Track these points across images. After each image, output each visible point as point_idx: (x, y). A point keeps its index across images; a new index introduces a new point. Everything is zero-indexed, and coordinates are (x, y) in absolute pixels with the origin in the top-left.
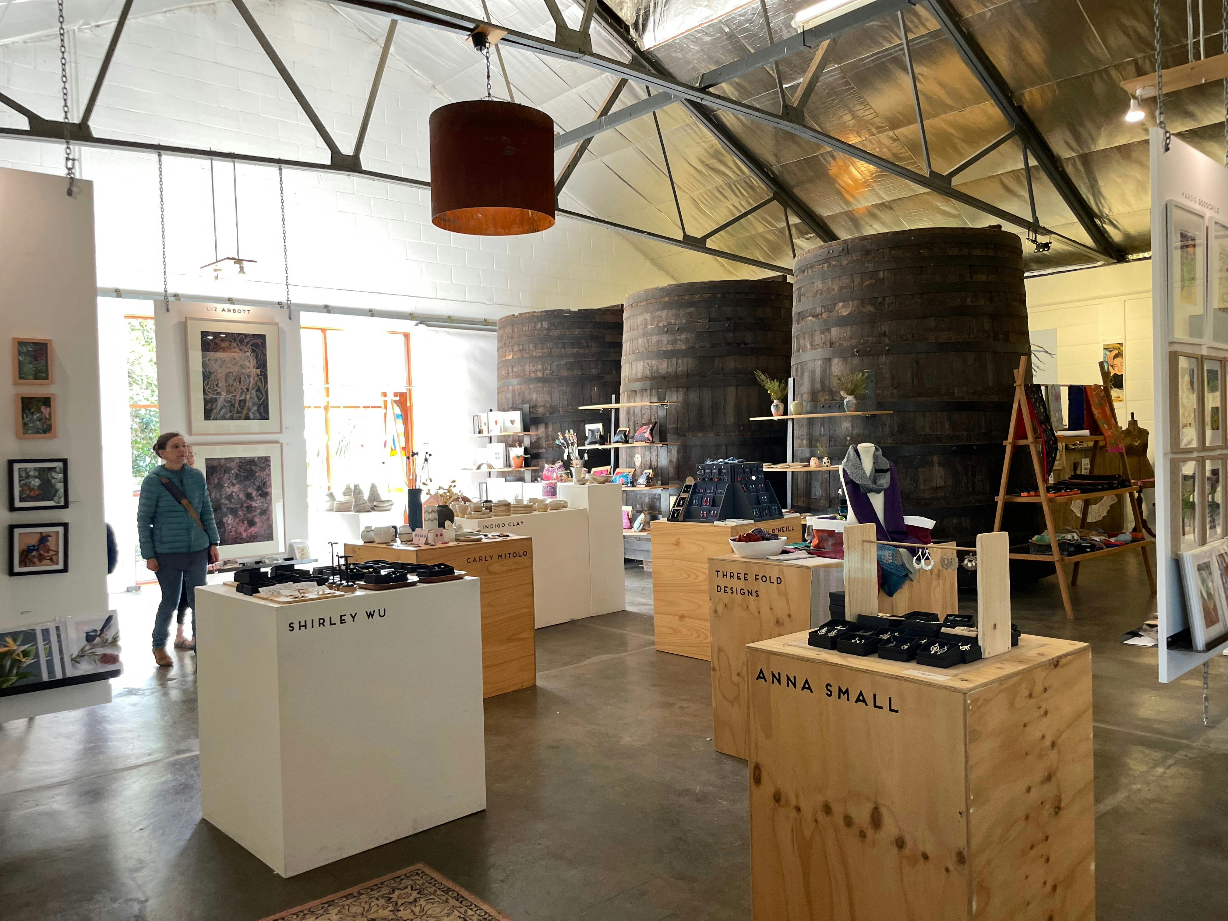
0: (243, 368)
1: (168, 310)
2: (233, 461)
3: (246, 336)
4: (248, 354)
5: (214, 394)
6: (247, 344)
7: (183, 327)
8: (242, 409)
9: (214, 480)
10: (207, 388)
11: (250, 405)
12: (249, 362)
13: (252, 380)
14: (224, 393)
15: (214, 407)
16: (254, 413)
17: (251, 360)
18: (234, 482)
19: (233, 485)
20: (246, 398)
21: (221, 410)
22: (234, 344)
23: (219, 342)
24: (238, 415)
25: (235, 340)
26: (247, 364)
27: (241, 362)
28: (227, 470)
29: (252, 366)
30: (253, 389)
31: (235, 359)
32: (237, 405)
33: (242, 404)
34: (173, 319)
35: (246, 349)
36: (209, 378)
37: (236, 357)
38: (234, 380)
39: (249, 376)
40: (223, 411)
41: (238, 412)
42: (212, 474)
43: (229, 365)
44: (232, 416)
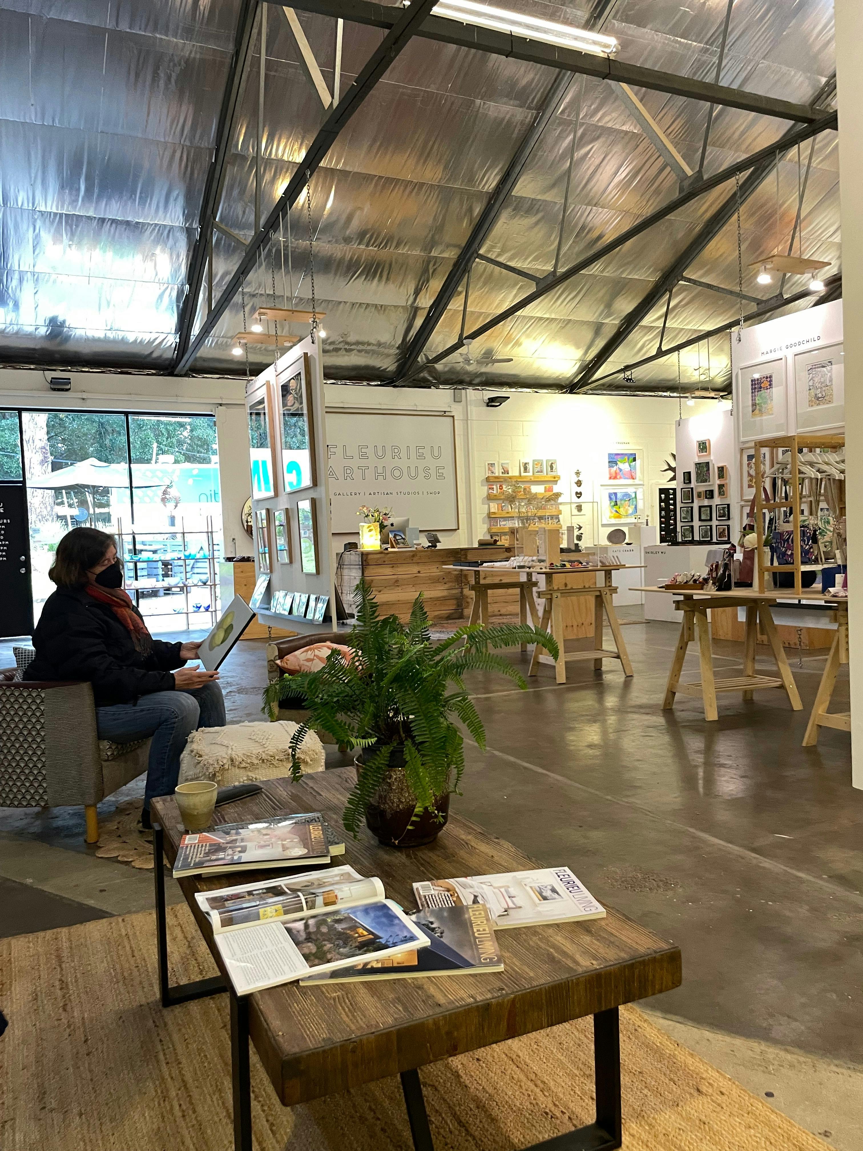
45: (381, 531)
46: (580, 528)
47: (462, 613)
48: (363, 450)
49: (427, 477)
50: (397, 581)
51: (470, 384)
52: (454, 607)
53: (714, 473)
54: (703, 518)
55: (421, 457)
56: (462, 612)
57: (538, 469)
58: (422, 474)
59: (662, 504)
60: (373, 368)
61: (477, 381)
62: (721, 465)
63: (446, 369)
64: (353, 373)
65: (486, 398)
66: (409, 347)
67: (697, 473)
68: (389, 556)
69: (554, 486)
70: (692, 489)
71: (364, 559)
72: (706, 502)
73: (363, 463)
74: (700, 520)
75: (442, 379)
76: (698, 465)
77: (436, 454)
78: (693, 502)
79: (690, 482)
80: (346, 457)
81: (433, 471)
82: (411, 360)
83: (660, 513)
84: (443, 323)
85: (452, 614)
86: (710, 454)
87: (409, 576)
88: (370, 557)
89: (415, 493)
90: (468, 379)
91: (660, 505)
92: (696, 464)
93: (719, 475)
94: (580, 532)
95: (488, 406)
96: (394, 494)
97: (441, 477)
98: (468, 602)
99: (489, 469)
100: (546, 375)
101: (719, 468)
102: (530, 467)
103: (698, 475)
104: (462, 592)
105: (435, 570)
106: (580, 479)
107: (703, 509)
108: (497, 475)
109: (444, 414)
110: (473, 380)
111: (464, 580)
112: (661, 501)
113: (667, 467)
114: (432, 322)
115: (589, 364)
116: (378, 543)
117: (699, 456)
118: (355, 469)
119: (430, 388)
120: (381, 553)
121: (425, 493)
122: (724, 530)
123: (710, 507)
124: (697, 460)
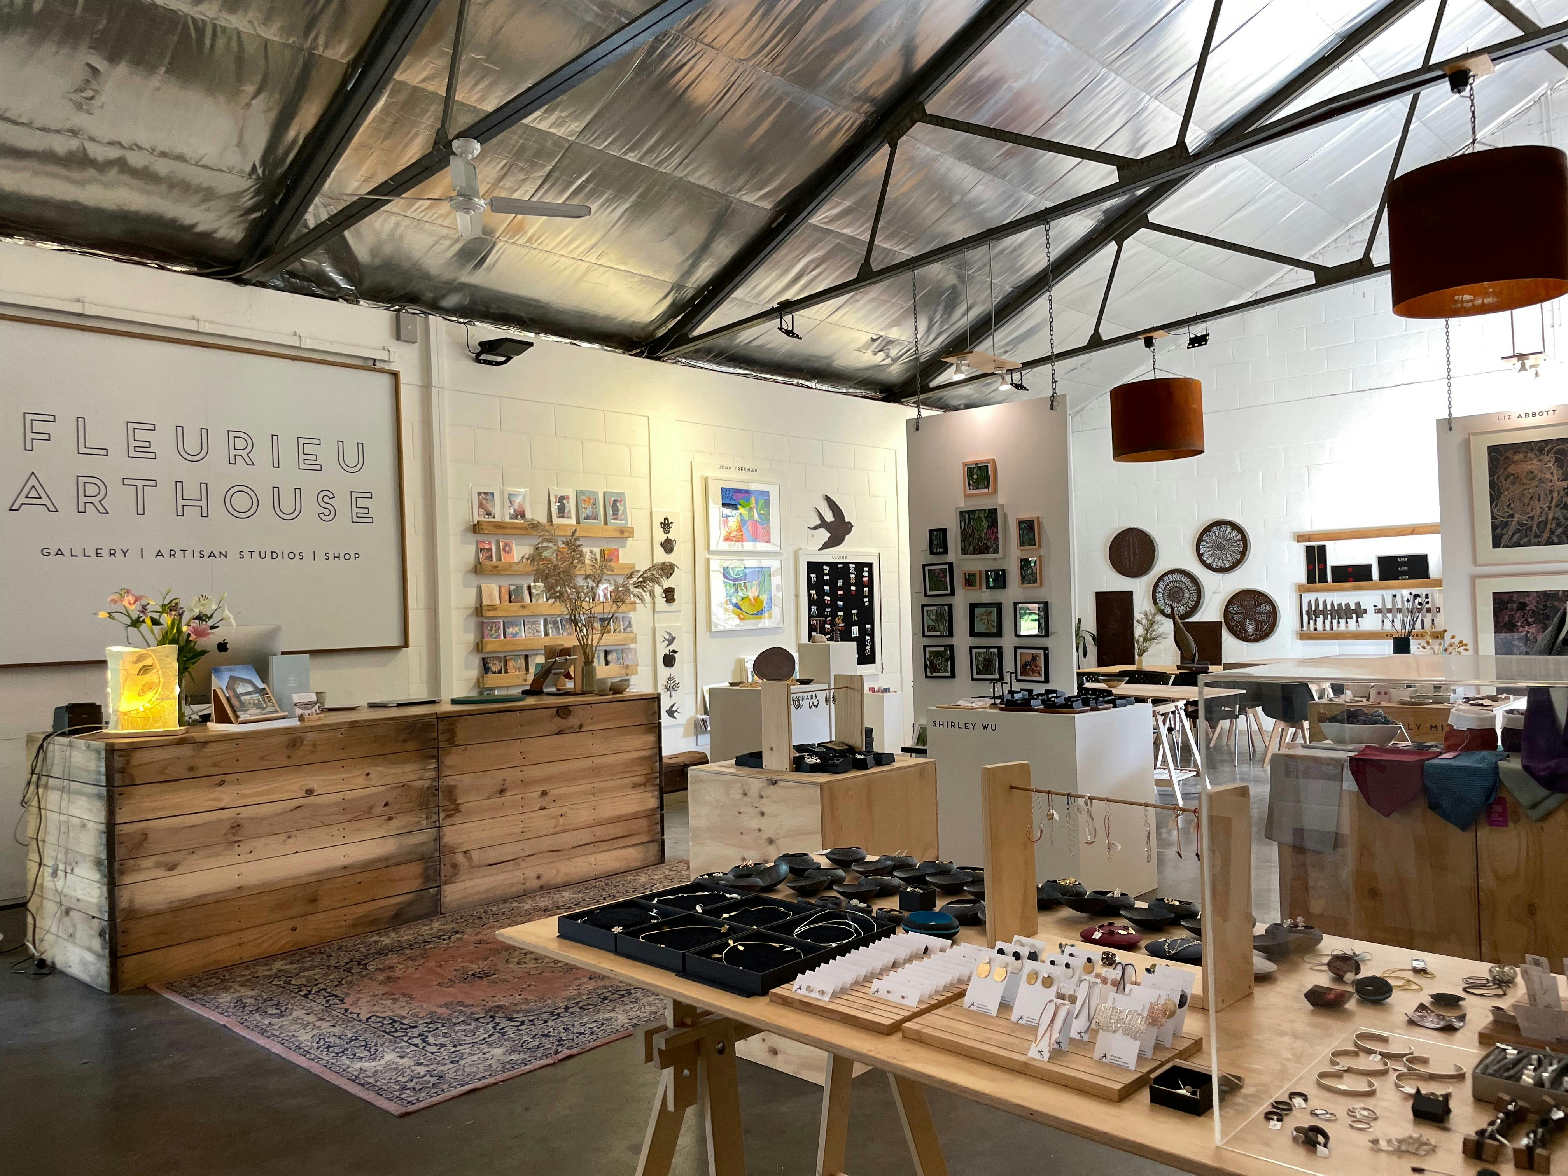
0: (1543, 482)
1: (1451, 429)
2: (1529, 596)
3: (1547, 442)
4: (1551, 464)
5: (1504, 517)
6: (1549, 452)
7: (1467, 444)
8: (1543, 532)
9: (1504, 618)
10: (1495, 511)
11: (1554, 526)
12: (1552, 473)
13: (1555, 495)
14: (1517, 515)
15: (1504, 532)
16: (1558, 536)
17: (1555, 472)
18: (1531, 620)
19: (1529, 624)
20: (1547, 519)
21: (1513, 535)
22: (1531, 455)
23: (1511, 456)
24: (1537, 540)
25: (1532, 450)
26: (1549, 476)
27: (1540, 476)
28: (1522, 606)
29: (1555, 478)
30: (1557, 506)
31: (1532, 472)
32: (1535, 528)
33: (1542, 525)
34: (1457, 437)
35: (1547, 459)
36: (1498, 499)
37: (1533, 470)
38: (1531, 498)
39: (1551, 492)
40: (1517, 536)
41: (1537, 536)
42: (1501, 611)
43: (1525, 481)
44: (1529, 541)
45: (183, 670)
46: (671, 640)
47: (437, 899)
48: (140, 435)
49: (327, 515)
50: (236, 826)
51: (434, 307)
52: (415, 885)
53: (1010, 533)
54: (980, 628)
55: (310, 463)
56: (439, 894)
57: (589, 511)
58: (311, 508)
59: (813, 592)
60: (172, 224)
61: (450, 301)
62: (1026, 516)
63: (377, 262)
64: (116, 231)
65: (475, 342)
66: (285, 175)
67: (963, 532)
68: (208, 750)
69: (622, 551)
70: (951, 565)
71: (119, 762)
72: (986, 596)
73: (141, 469)
74: (973, 633)
75: (367, 284)
76: (967, 516)
77: (351, 460)
78: (953, 593)
79: (946, 552)
80: (83, 448)
81: (342, 503)
82: (285, 215)
83: (810, 610)
84: (379, 120)
85: (411, 903)
86: (995, 491)
87: (278, 807)
88: (140, 757)
89: (291, 555)
90: (430, 295)
91: (809, 595)
92: (962, 513)
93: (1021, 537)
94: (672, 648)
95: (478, 360)
96: (233, 555)
97: (362, 517)
98: (454, 866)
99: (481, 506)
100: (603, 311)
101: (1021, 522)
102: (571, 505)
103: (965, 536)
104: (438, 839)
105: (360, 781)
106: (670, 536)
107: (978, 611)
108: (498, 519)
109: (370, 365)
110: (444, 297)
111: (444, 803)
112: (810, 586)
113: (819, 522)
114: (352, 109)
115: (693, 298)
116: (172, 708)
117: (966, 495)
118: (114, 485)
119: (336, 299)
120: (182, 741)
121: (320, 556)
122: (1034, 658)
123: (999, 606)
124: (962, 505)
